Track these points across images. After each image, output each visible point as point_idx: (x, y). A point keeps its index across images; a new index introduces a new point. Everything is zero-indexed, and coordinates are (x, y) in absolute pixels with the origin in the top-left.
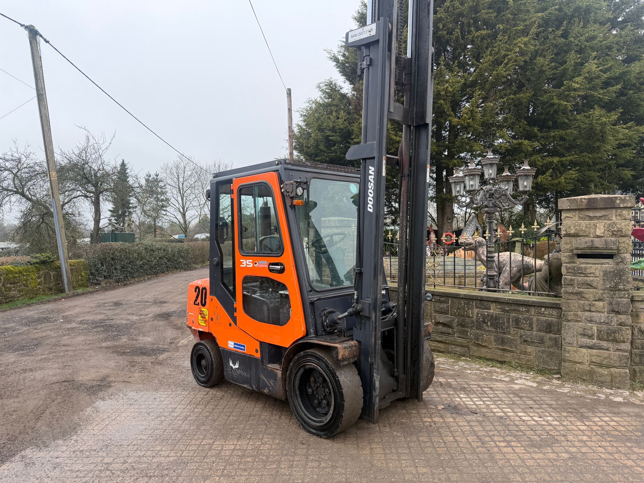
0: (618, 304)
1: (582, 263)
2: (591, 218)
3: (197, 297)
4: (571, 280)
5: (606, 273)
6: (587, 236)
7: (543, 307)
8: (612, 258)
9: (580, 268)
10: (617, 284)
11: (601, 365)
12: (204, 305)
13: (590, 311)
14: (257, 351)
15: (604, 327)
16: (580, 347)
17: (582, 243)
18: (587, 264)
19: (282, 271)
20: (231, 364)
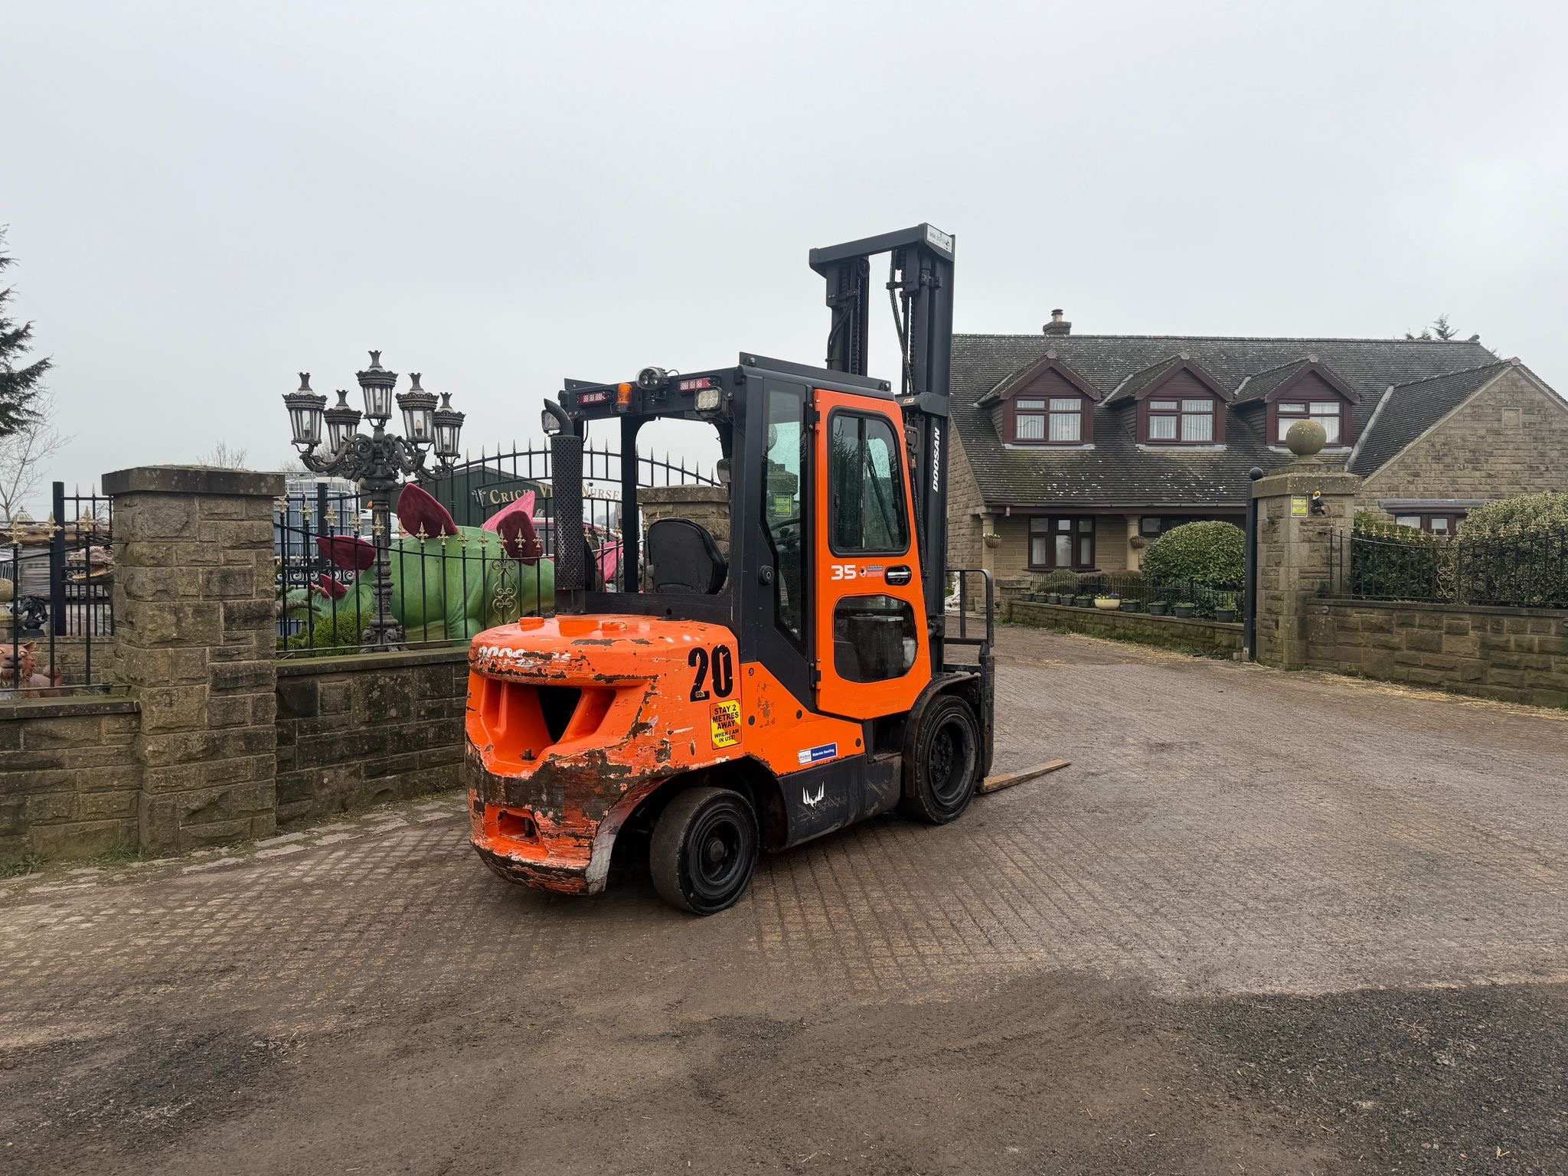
3: (700, 679)
12: (723, 693)
14: (858, 743)
19: (905, 581)
20: (807, 800)
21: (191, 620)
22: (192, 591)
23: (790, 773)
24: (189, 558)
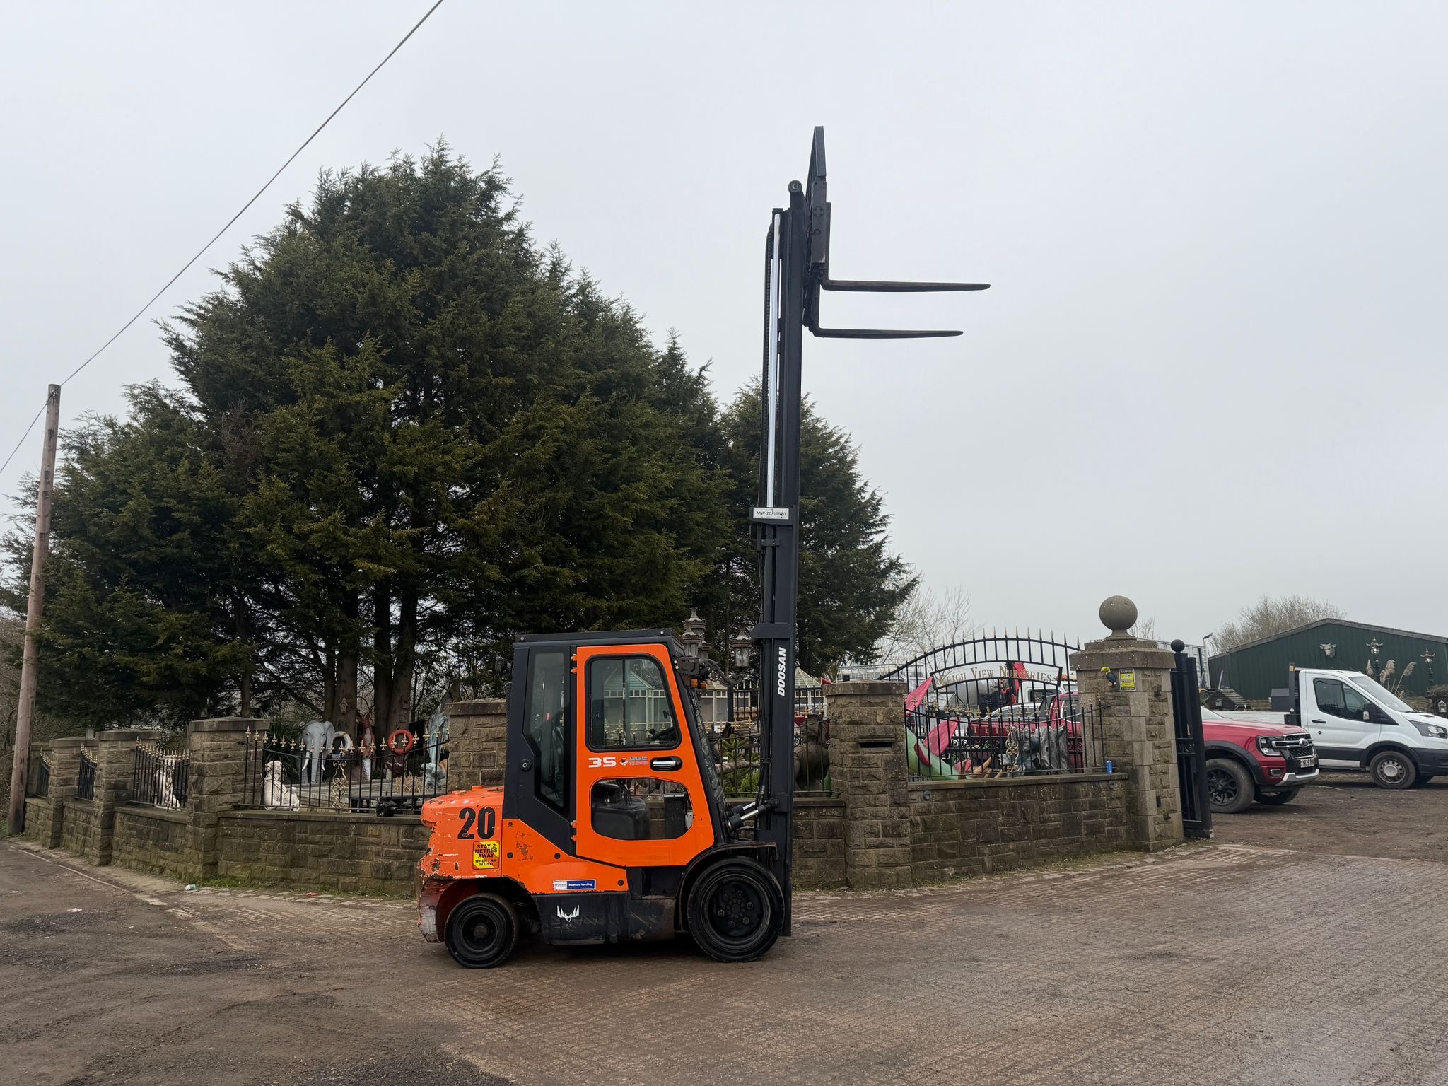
0: (899, 794)
1: (866, 753)
2: (872, 704)
3: (467, 826)
4: (857, 772)
5: (887, 763)
6: (869, 723)
7: (823, 807)
8: (890, 746)
9: (864, 759)
10: (897, 773)
11: (887, 866)
12: (490, 835)
13: (875, 806)
14: (621, 883)
15: (888, 822)
16: (869, 848)
17: (865, 730)
18: (871, 753)
19: (676, 767)
20: (561, 914)
21: (465, 779)
22: (467, 764)
23: (544, 894)
24: (466, 747)
